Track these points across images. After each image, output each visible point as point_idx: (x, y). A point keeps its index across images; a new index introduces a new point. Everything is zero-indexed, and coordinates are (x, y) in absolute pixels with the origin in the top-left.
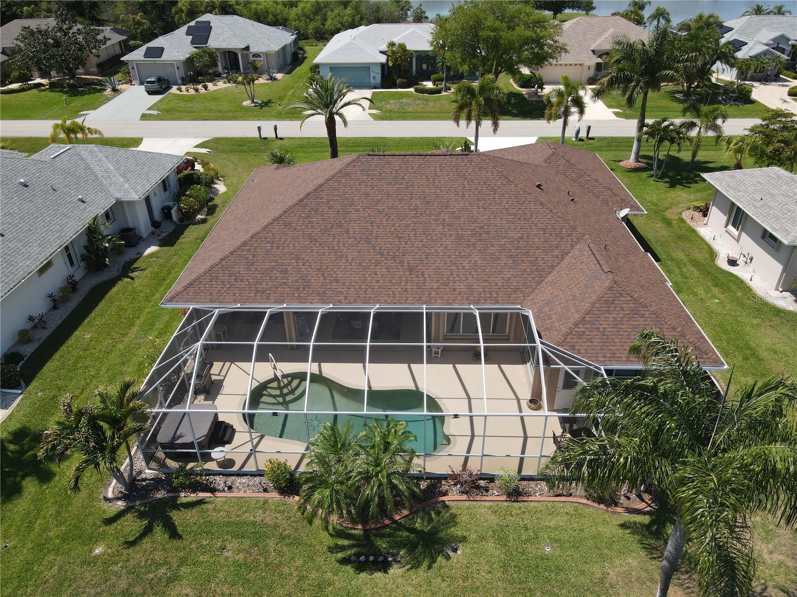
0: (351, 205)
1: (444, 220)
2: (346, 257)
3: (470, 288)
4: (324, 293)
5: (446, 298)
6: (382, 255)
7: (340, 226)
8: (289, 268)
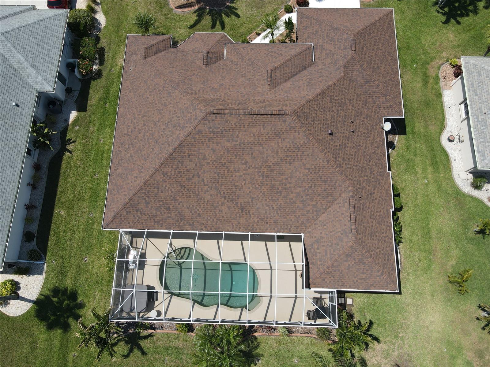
0: (204, 159)
1: (264, 172)
2: (204, 199)
3: (275, 222)
4: (193, 223)
5: (262, 228)
6: (225, 198)
7: (199, 176)
8: (171, 206)
